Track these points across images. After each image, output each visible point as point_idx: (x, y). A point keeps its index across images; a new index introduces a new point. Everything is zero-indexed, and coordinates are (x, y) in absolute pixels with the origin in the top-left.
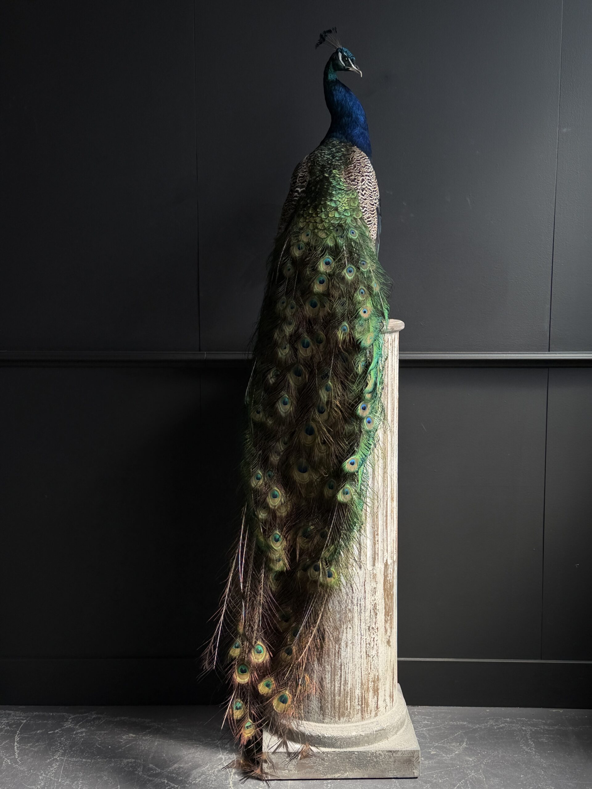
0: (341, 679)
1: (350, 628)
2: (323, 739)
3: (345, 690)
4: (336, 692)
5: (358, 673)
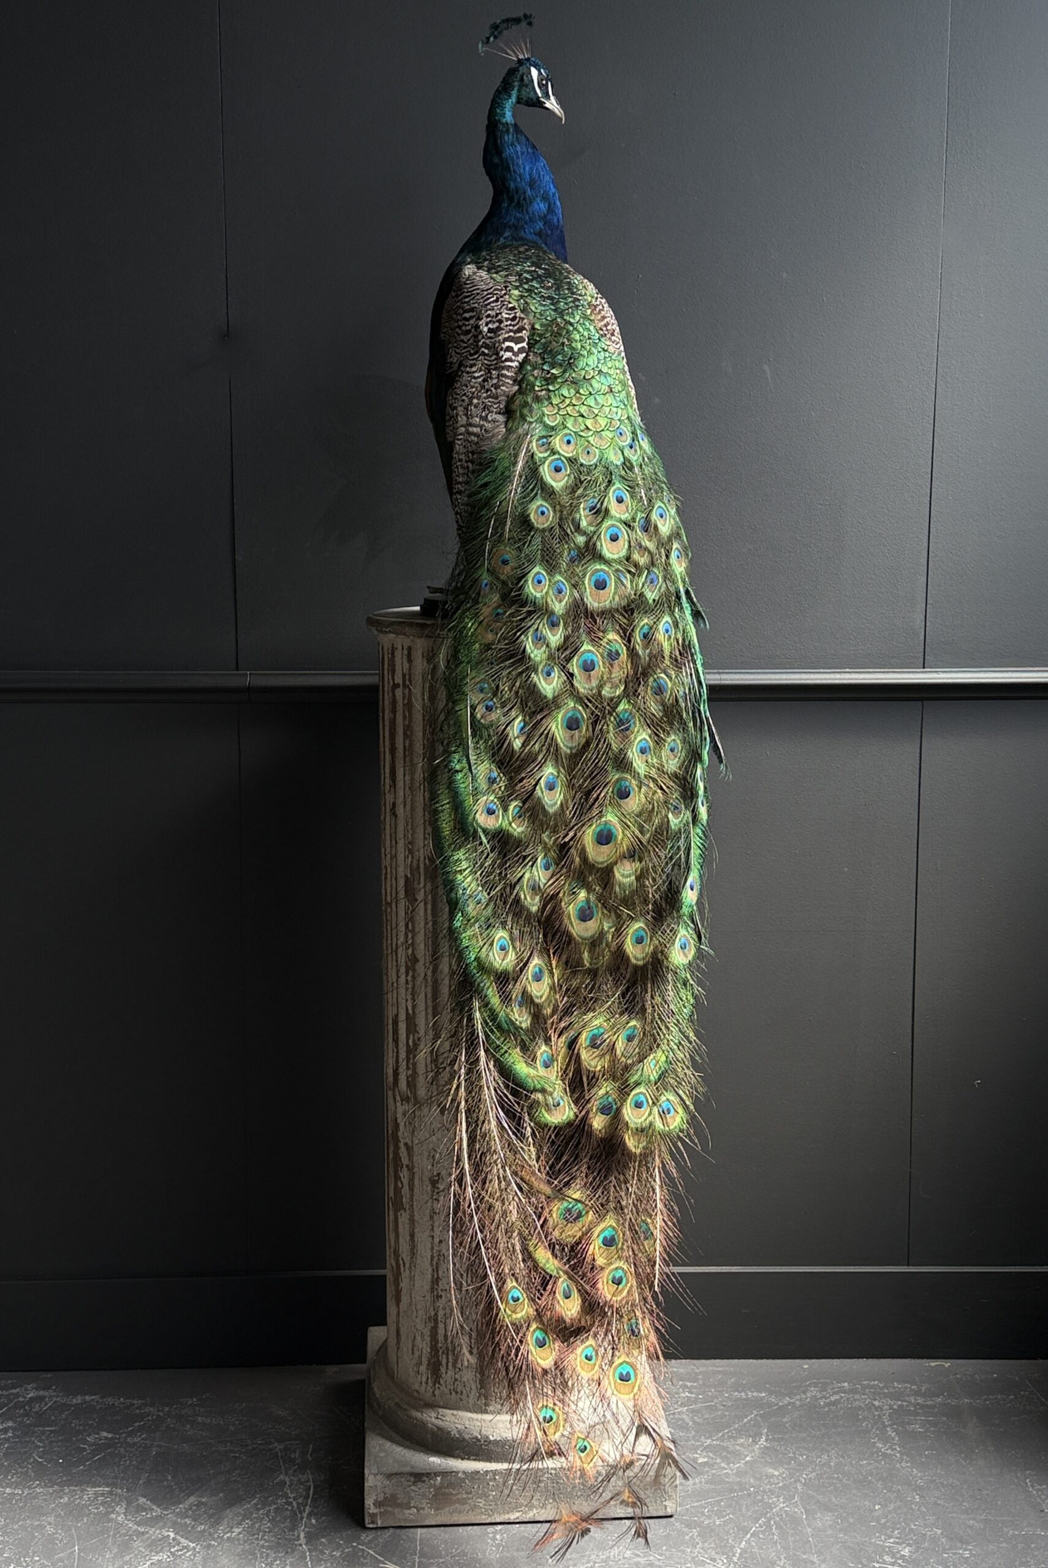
2: (486, 1445)
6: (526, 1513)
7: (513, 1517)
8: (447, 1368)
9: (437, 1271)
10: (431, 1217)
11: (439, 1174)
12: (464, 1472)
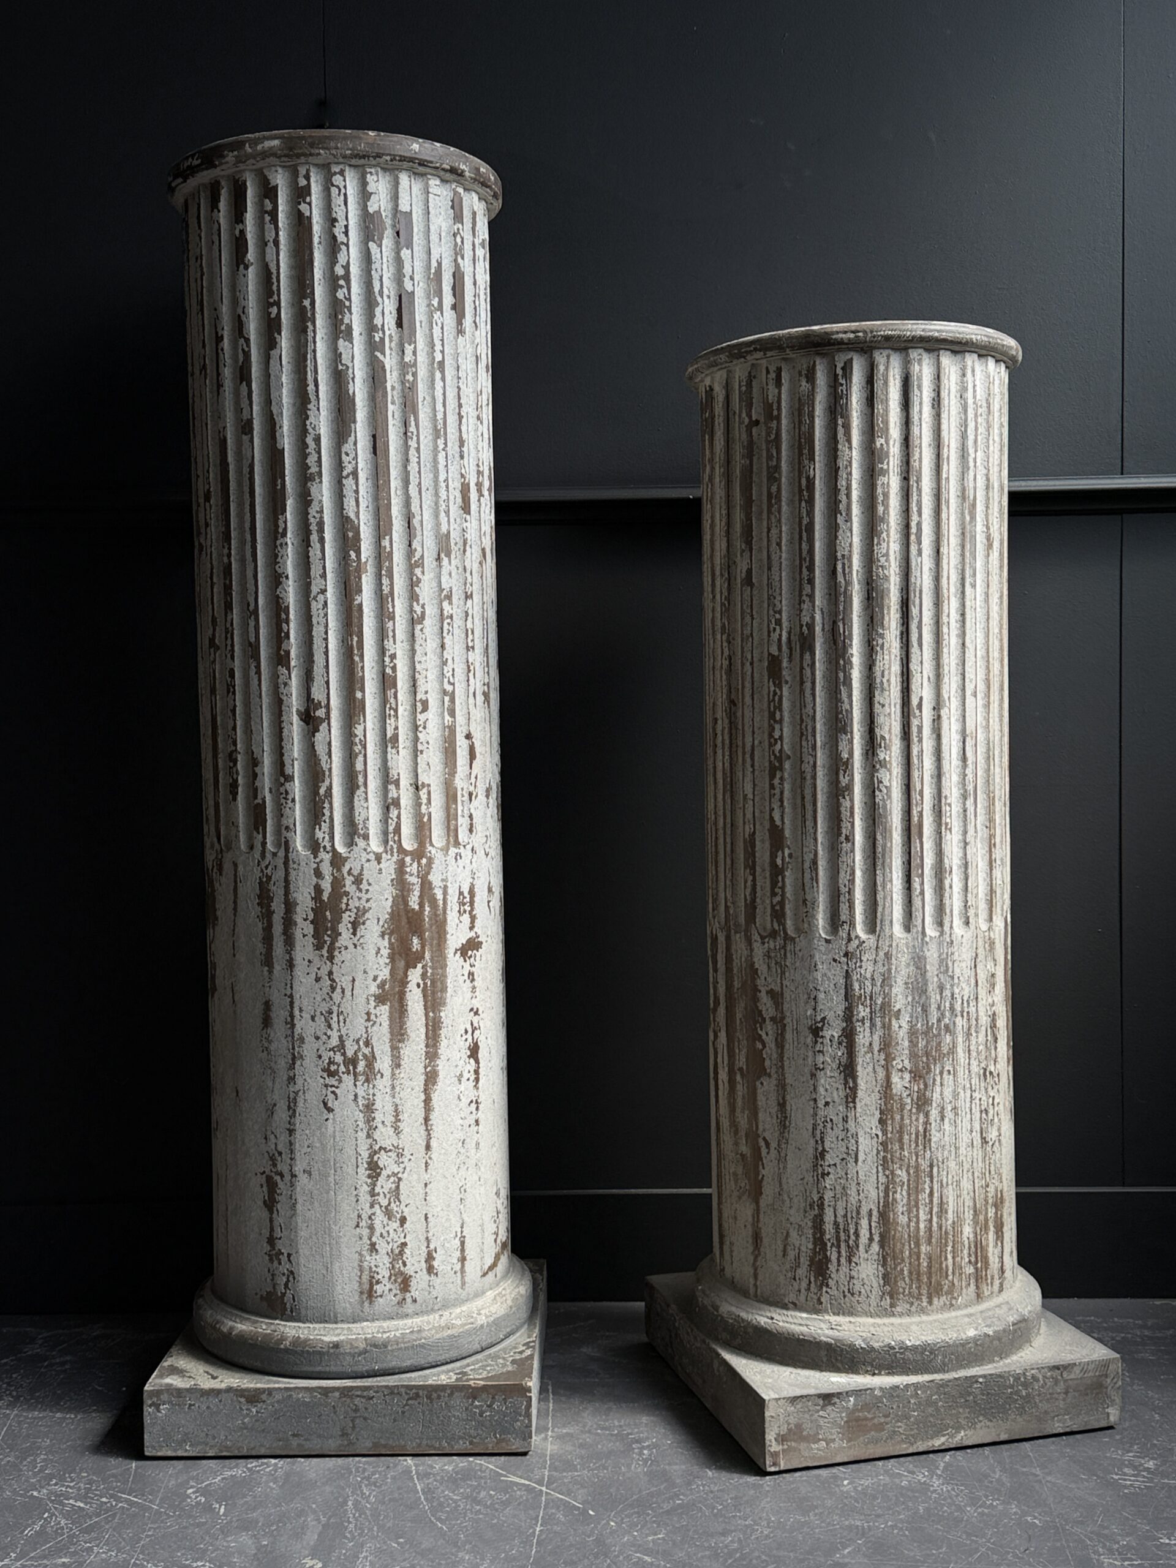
0: (931, 1201)
1: (949, 1071)
2: (901, 1353)
3: (940, 1227)
4: (922, 1233)
5: (966, 1185)
6: (952, 1436)
7: (938, 1442)
8: (839, 1265)
9: (823, 1142)
10: (813, 1075)
11: (823, 1019)
12: (881, 1389)
